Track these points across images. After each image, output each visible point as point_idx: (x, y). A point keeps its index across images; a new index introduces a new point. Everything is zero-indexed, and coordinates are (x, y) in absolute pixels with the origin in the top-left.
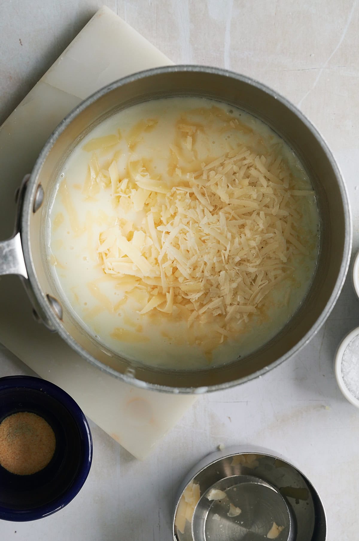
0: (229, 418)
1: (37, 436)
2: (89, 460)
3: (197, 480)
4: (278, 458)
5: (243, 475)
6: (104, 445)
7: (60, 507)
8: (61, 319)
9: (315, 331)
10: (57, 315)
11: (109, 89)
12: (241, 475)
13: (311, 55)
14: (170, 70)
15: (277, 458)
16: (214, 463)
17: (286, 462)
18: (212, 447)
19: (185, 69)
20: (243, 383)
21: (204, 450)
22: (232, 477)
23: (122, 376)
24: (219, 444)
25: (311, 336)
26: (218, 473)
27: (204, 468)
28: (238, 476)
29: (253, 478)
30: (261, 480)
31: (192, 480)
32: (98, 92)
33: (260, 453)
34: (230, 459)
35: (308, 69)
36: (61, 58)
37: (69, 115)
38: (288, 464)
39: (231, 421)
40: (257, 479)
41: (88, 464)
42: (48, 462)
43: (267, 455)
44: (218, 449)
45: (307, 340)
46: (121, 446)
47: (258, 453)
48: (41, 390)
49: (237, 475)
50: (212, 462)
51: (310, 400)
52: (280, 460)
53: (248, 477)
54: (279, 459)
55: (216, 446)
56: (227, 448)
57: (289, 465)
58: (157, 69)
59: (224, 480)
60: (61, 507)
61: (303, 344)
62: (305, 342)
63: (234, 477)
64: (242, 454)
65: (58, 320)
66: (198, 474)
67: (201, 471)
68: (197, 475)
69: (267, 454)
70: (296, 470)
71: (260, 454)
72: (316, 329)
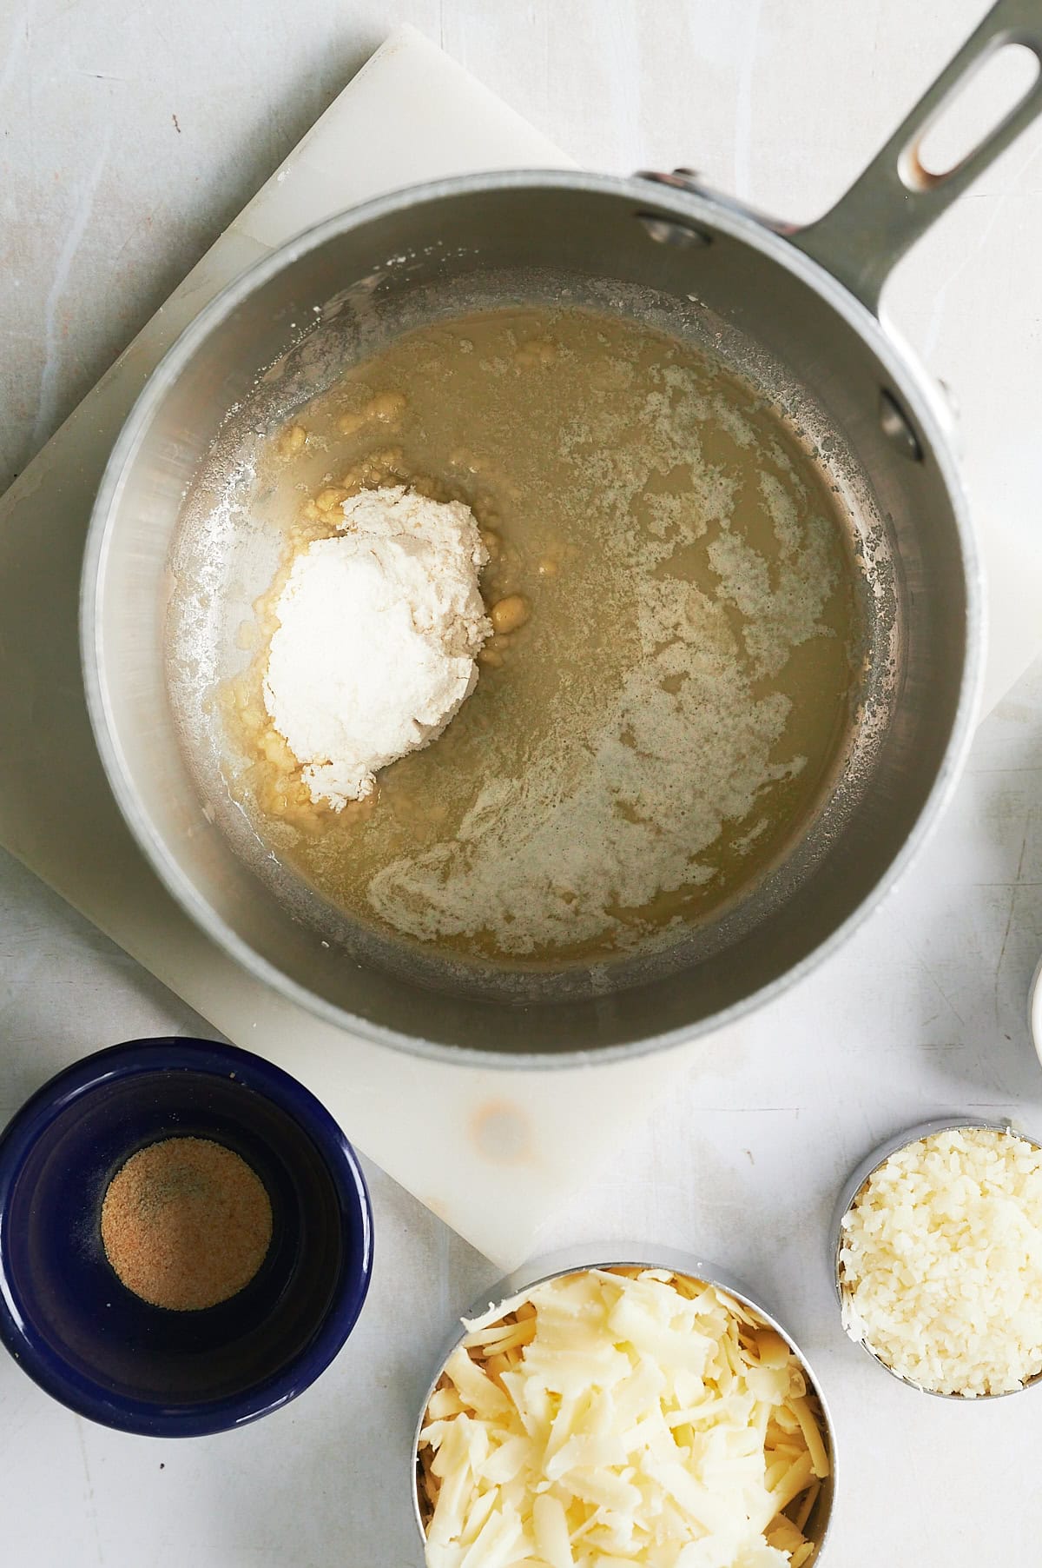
0: (749, 1153)
1: (222, 1203)
2: (362, 1268)
6: (405, 1228)
7: (285, 1398)
39: (752, 1163)
41: (363, 1281)
42: (252, 1274)
46: (452, 1231)
48: (232, 1076)
60: (287, 1399)
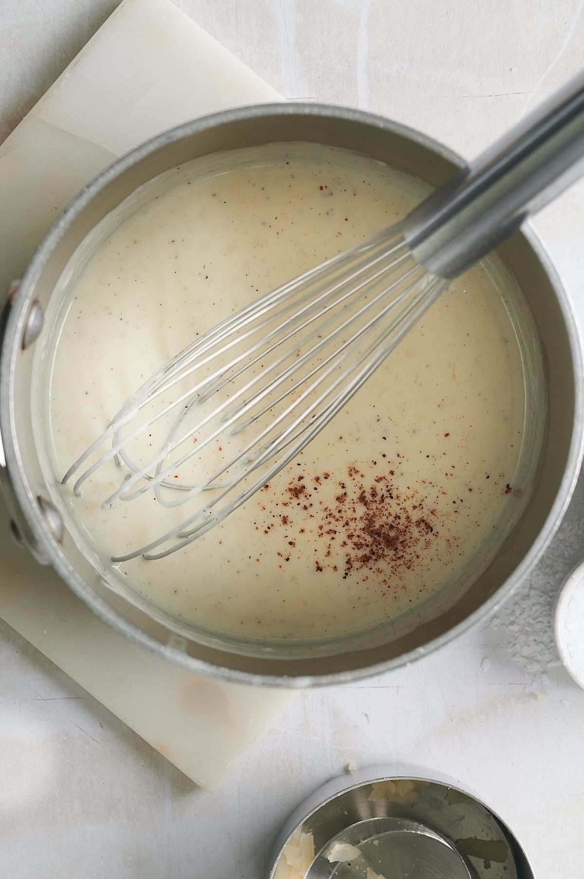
0: (366, 715)
3: (308, 825)
4: (453, 786)
5: (391, 818)
8: (60, 541)
9: (510, 590)
10: (53, 533)
11: (169, 138)
12: (386, 818)
13: (511, 70)
14: (280, 110)
15: (450, 787)
16: (339, 795)
17: (467, 794)
18: (336, 768)
19: (307, 111)
20: (378, 674)
21: (321, 773)
22: (371, 821)
23: (162, 649)
24: (348, 762)
25: (502, 597)
26: (346, 813)
27: (322, 805)
28: (382, 819)
29: (407, 822)
30: (422, 825)
31: (299, 825)
32: (151, 141)
33: (421, 778)
34: (368, 789)
35: (507, 95)
36: (67, 74)
37: (96, 180)
38: (470, 798)
39: (368, 721)
40: (416, 824)
43: (433, 782)
44: (346, 771)
45: (496, 604)
46: (173, 766)
47: (416, 778)
49: (380, 818)
50: (335, 794)
51: (510, 684)
52: (457, 789)
53: (399, 821)
54: (454, 788)
55: (342, 764)
56: (362, 768)
57: (472, 799)
58: (256, 107)
59: (357, 825)
61: (488, 612)
62: (492, 608)
63: (374, 821)
64: (388, 779)
65: (55, 544)
66: (310, 815)
67: (315, 810)
68: (308, 817)
69: (433, 780)
70: (486, 808)
71: (421, 780)
72: (513, 586)
